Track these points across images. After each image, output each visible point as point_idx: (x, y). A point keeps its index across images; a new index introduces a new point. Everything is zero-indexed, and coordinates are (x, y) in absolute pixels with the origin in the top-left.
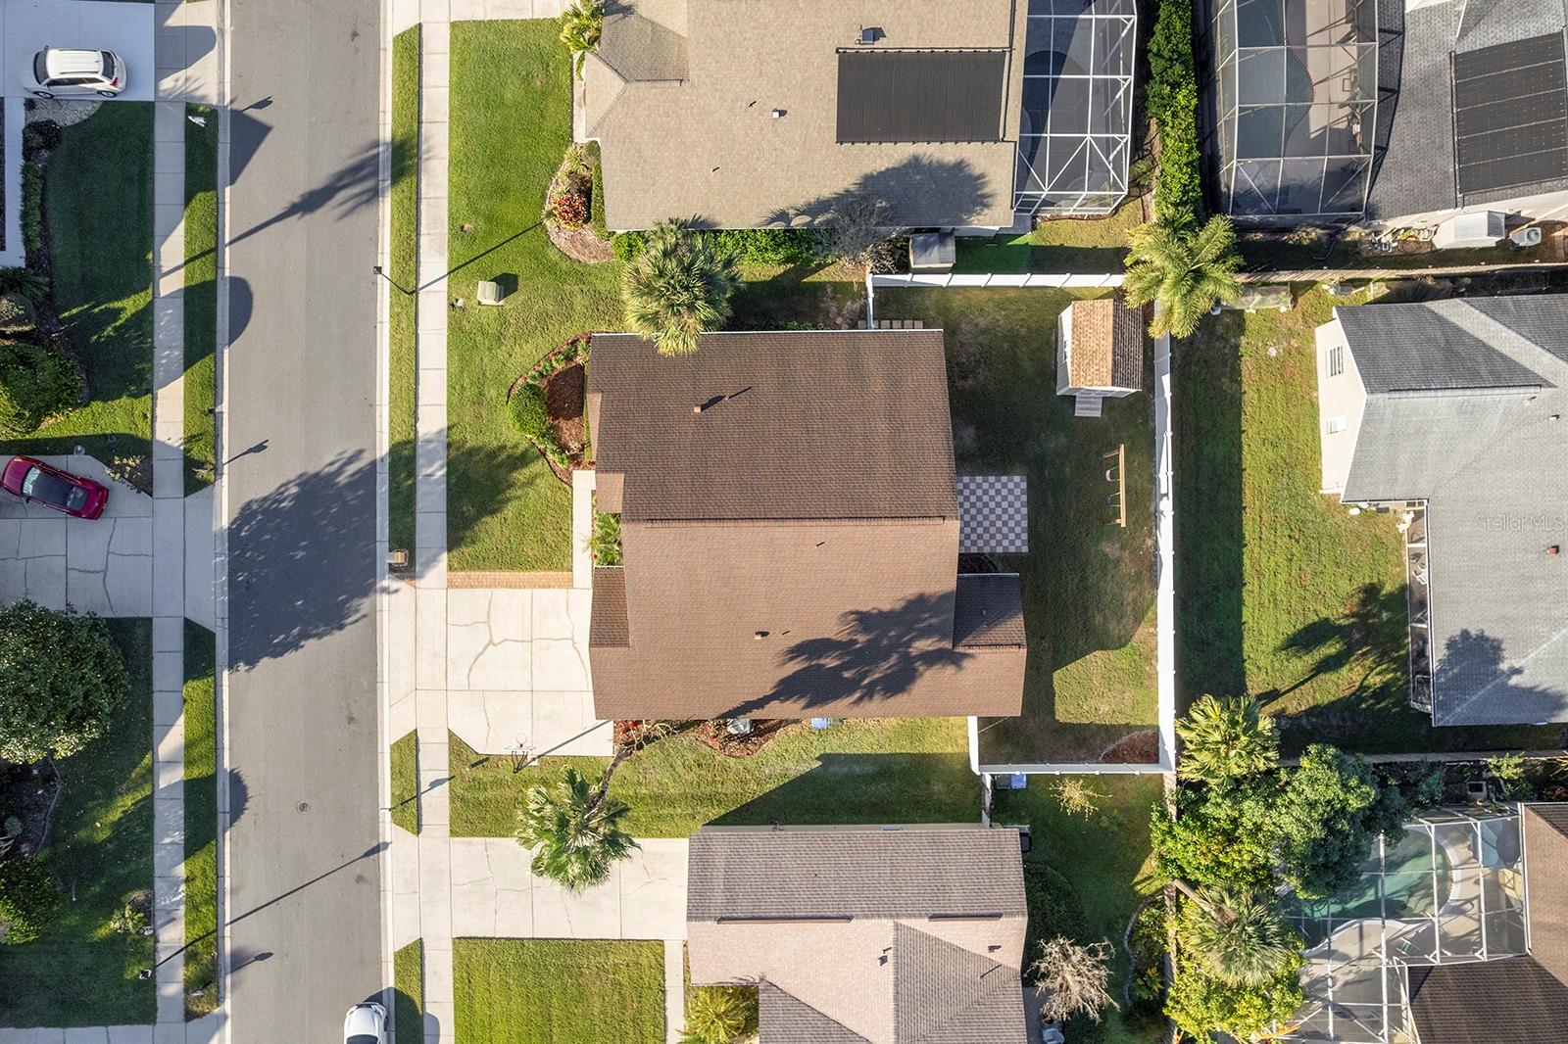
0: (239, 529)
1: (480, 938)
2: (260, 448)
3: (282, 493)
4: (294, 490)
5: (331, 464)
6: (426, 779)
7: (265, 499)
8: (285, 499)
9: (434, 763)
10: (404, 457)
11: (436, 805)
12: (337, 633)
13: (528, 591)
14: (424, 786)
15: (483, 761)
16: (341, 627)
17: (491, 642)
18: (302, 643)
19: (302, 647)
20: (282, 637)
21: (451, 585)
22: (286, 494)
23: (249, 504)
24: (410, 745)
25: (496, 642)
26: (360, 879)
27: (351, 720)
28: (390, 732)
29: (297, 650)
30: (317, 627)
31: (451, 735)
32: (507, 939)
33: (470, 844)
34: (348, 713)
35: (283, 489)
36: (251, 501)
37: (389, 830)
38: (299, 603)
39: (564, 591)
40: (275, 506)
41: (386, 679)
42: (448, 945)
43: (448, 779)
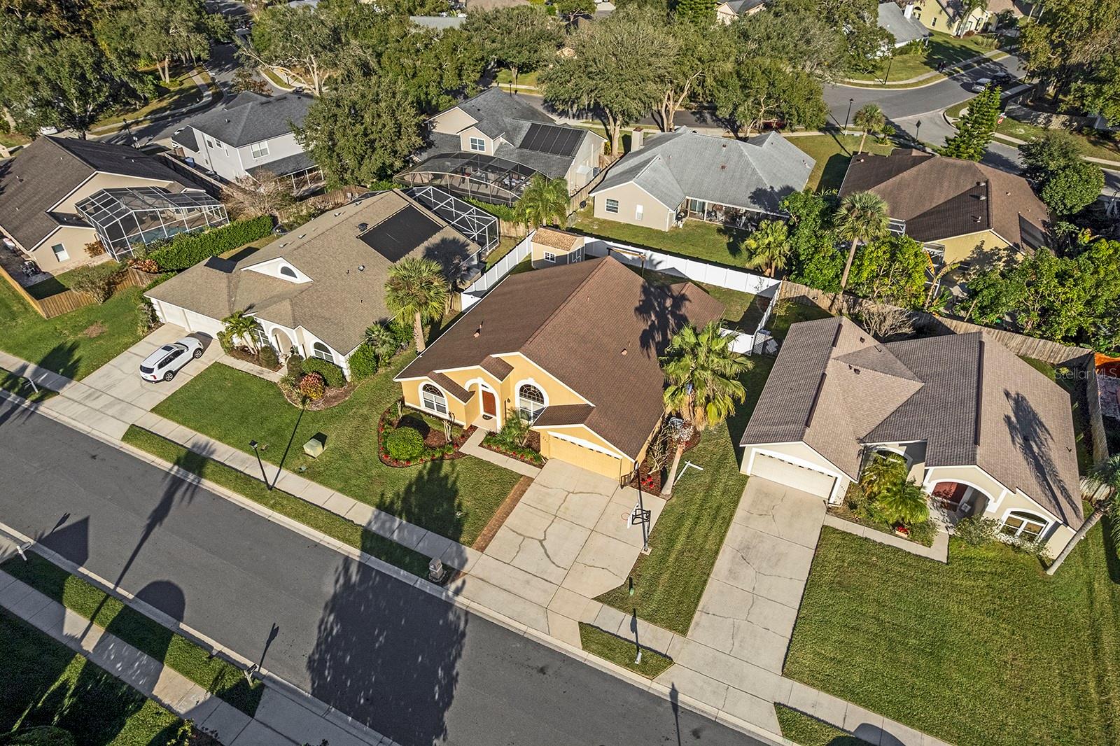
0: (322, 678)
1: (788, 649)
2: (274, 632)
3: (325, 629)
4: (331, 618)
5: (337, 581)
6: (625, 632)
7: (318, 645)
8: (332, 629)
9: (615, 622)
10: (371, 541)
11: (652, 635)
12: (466, 640)
13: (519, 505)
14: (632, 637)
15: (630, 583)
16: (463, 635)
17: (541, 542)
18: (454, 673)
19: (457, 674)
20: (437, 688)
21: (482, 549)
22: (329, 626)
23: (311, 660)
24: (589, 633)
25: (542, 538)
26: (696, 734)
27: (542, 671)
28: (574, 649)
29: (457, 681)
30: (450, 654)
31: (597, 599)
32: (794, 629)
33: (697, 624)
34: (534, 672)
35: (323, 627)
36: (310, 658)
37: (659, 686)
38: (420, 659)
39: (533, 484)
40: (330, 639)
41: (524, 628)
42: (788, 682)
43: (634, 616)
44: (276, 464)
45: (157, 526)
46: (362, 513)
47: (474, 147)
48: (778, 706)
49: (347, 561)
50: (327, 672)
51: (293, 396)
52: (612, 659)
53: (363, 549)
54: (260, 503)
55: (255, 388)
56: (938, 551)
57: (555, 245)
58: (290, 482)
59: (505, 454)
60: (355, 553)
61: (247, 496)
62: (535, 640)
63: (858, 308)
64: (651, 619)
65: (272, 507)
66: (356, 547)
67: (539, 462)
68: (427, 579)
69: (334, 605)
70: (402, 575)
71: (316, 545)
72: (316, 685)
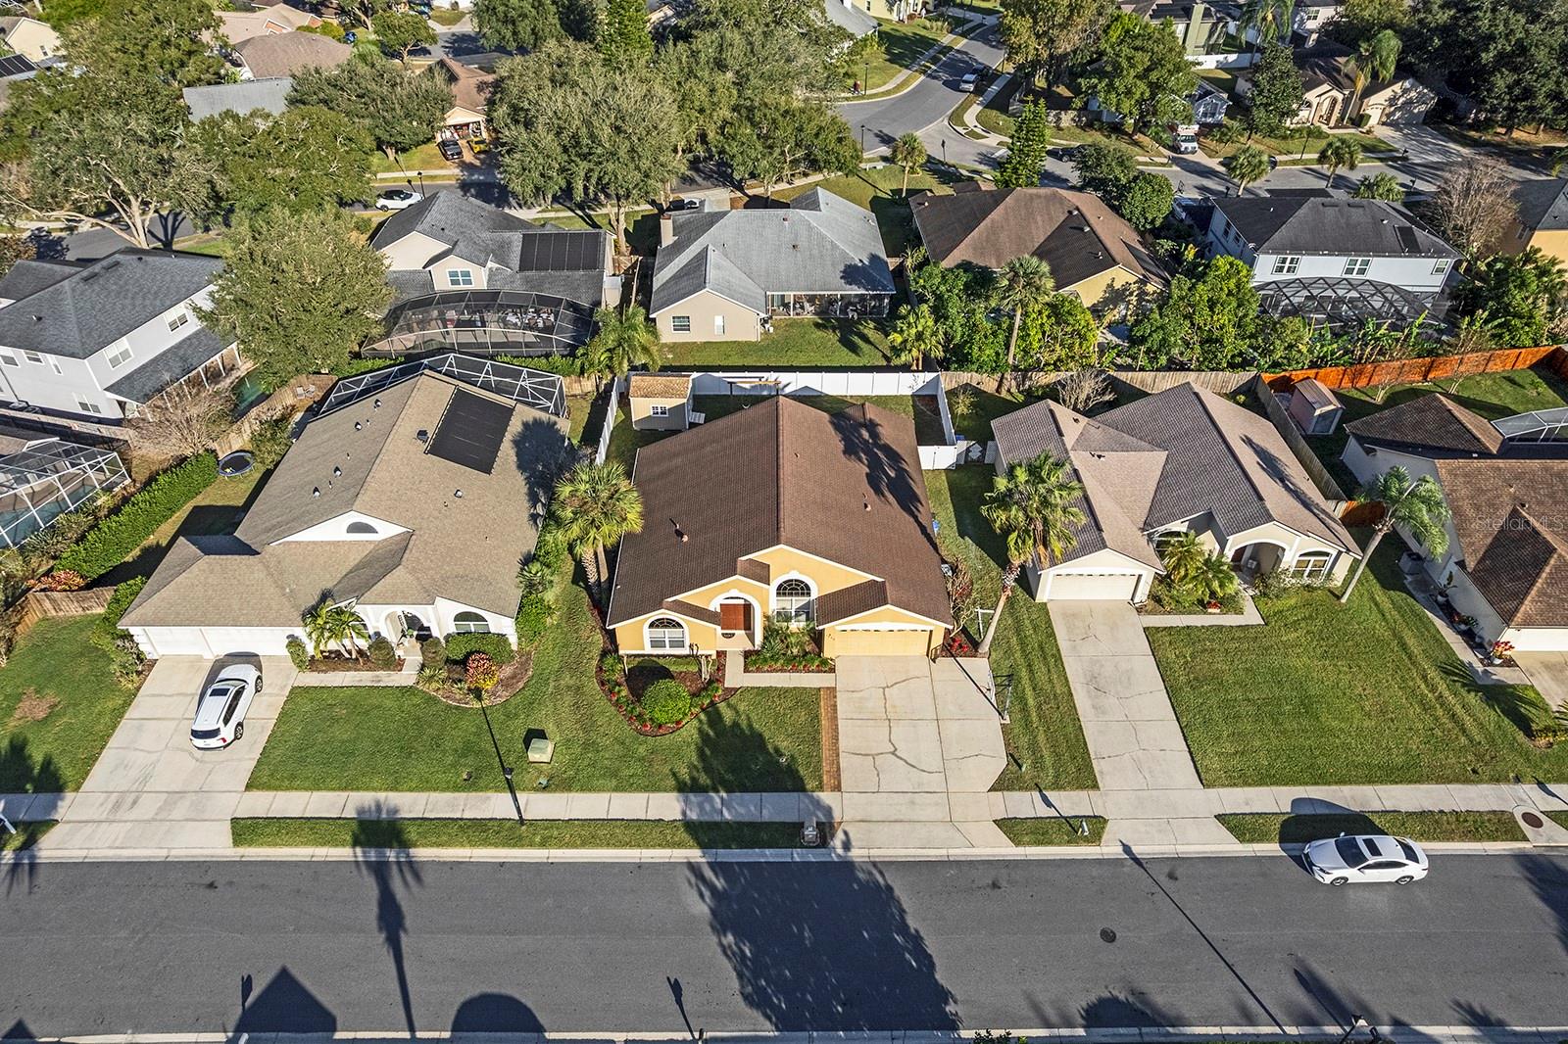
0: (776, 1009)
1: (1194, 762)
2: (676, 988)
3: (734, 954)
4: (730, 938)
5: (702, 895)
6: (1044, 811)
7: (740, 976)
8: (742, 951)
9: (1025, 804)
10: (702, 833)
11: (1070, 802)
12: (897, 892)
13: (840, 723)
14: (1052, 813)
15: (1014, 759)
16: (890, 889)
17: (893, 753)
18: (913, 931)
19: (917, 931)
20: (907, 956)
21: (838, 788)
22: (735, 947)
23: (746, 997)
24: (1009, 826)
25: (893, 749)
26: (1172, 876)
27: (995, 886)
28: (1005, 849)
29: (922, 938)
30: (893, 916)
31: (992, 789)
32: (1186, 741)
33: (1101, 772)
34: (988, 889)
35: (729, 953)
36: (742, 994)
37: (1109, 849)
38: (865, 934)
39: (838, 694)
40: (749, 963)
41: (944, 852)
42: (1212, 792)
43: (1040, 791)
44: (503, 790)
45: (402, 935)
46: (668, 806)
47: (454, 282)
48: (1218, 817)
49: (692, 867)
50: (775, 1000)
51: (457, 695)
52: (1050, 843)
53: (702, 846)
54: (522, 846)
55: (388, 703)
56: (1251, 616)
57: (664, 394)
58: (540, 806)
59: (782, 670)
60: (695, 854)
61: (496, 845)
62: (963, 859)
63: (1028, 383)
64: (1057, 786)
65: (543, 844)
66: (691, 847)
67: (827, 666)
68: (802, 847)
69: (721, 922)
70: (770, 855)
71: (640, 866)
72: (774, 1019)
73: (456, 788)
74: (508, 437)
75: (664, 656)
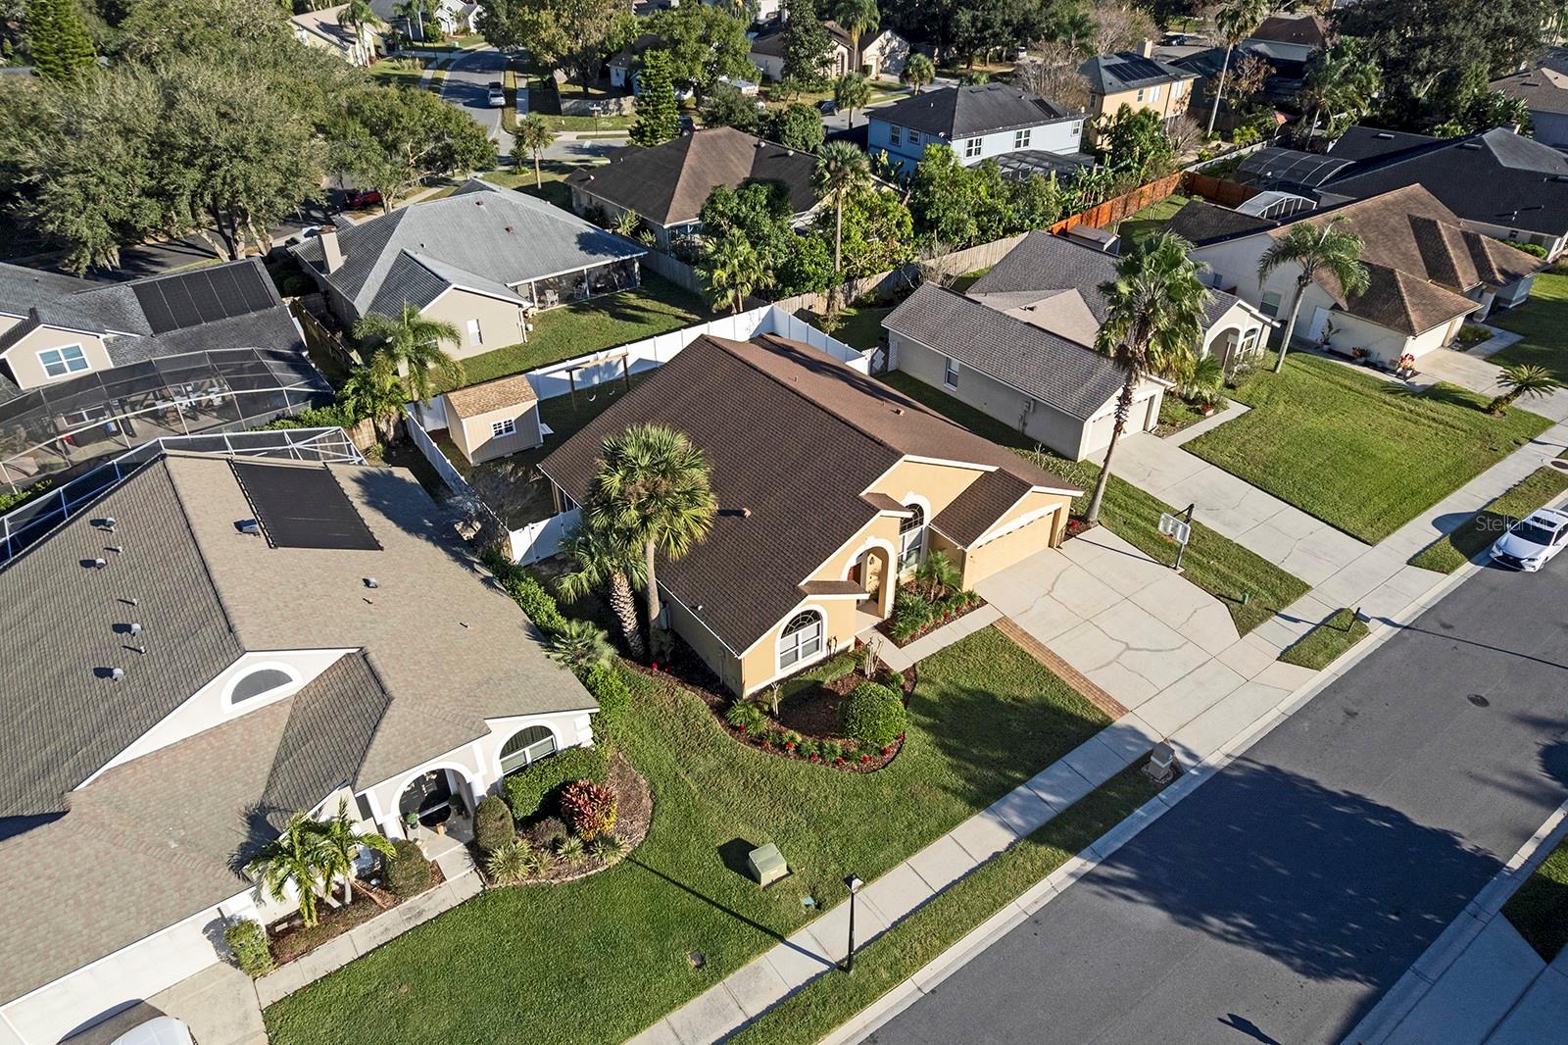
0: (1344, 962)
1: (1342, 531)
2: (1240, 1024)
3: (1237, 935)
4: (1215, 922)
6: (1299, 629)
7: (1272, 953)
11: (1307, 610)
13: (1050, 646)
14: (1307, 626)
15: (1226, 598)
17: (1128, 648)
18: (1344, 794)
19: (1347, 792)
20: (1371, 820)
21: (1122, 708)
22: (1231, 929)
24: (1294, 657)
25: (1124, 646)
27: (1351, 714)
29: (1360, 796)
31: (1242, 633)
33: (1297, 573)
34: (1350, 721)
35: (1233, 937)
36: (1300, 972)
37: (1378, 635)
38: (1314, 825)
39: (1015, 621)
40: (1263, 934)
41: (1275, 713)
43: (1277, 614)
44: (768, 946)
46: (985, 834)
47: (53, 371)
48: (1410, 562)
49: (1087, 878)
50: (1334, 954)
52: (1338, 652)
53: (1074, 849)
54: (873, 999)
60: (1075, 864)
61: (840, 1020)
62: (1295, 708)
64: (1285, 603)
65: (898, 977)
66: (1063, 861)
68: (1163, 787)
70: (1143, 816)
71: (1035, 920)
72: (1359, 976)
73: (697, 987)
74: (357, 503)
75: (807, 669)
